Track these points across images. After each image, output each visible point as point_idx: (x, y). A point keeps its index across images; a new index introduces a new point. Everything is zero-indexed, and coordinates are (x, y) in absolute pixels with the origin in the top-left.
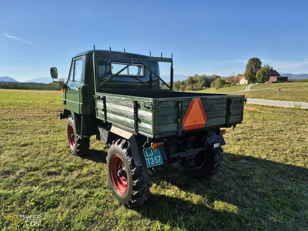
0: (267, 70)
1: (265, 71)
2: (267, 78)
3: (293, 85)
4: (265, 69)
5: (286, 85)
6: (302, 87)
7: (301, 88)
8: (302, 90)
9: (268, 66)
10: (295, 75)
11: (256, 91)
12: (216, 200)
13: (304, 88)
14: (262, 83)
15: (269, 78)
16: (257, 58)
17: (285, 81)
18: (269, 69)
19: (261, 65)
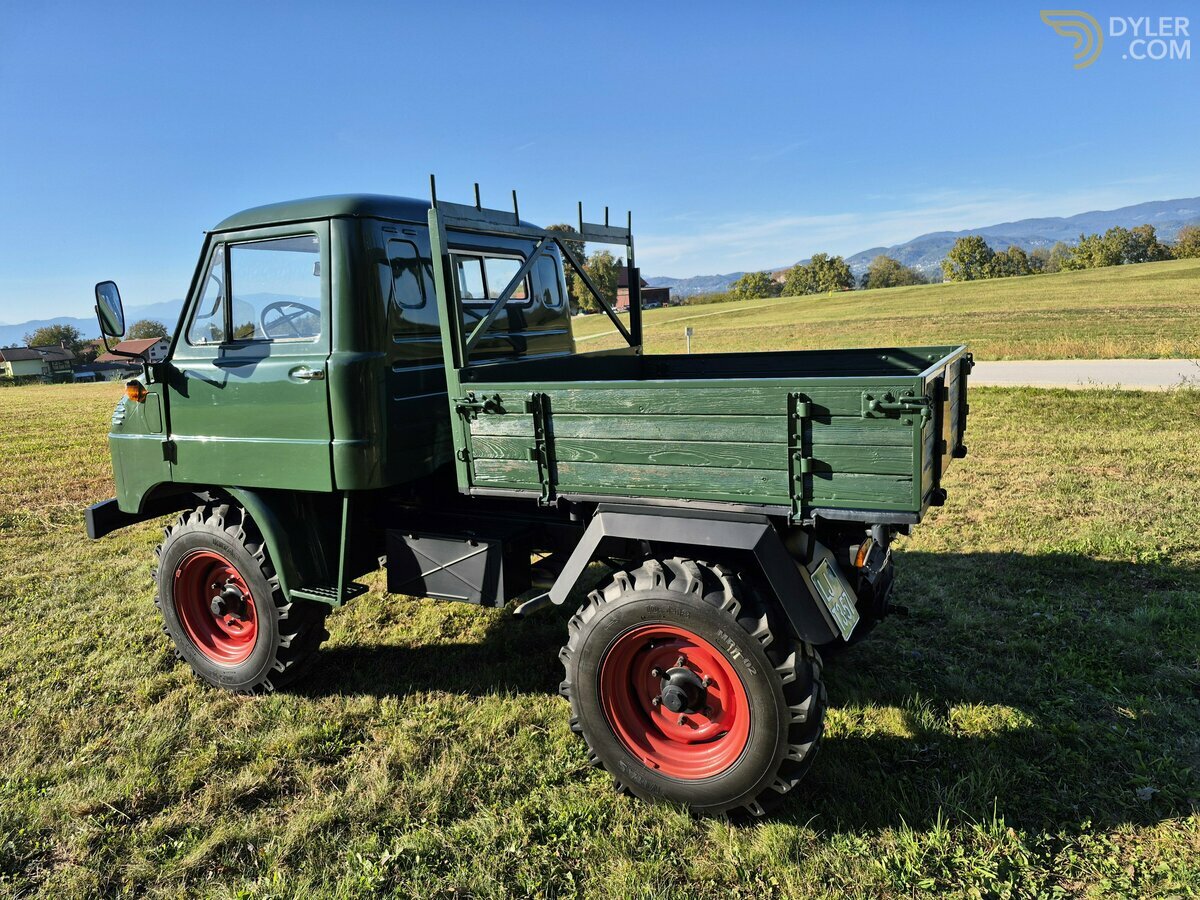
0: (605, 266)
1: (601, 272)
2: (610, 294)
3: (691, 315)
4: (600, 265)
5: (670, 316)
6: (715, 317)
7: (715, 323)
8: (718, 328)
9: (607, 252)
10: (681, 280)
11: (585, 340)
12: (953, 706)
13: (723, 321)
14: (596, 312)
15: (615, 294)
16: (569, 227)
17: (662, 302)
18: (610, 262)
19: (585, 249)
